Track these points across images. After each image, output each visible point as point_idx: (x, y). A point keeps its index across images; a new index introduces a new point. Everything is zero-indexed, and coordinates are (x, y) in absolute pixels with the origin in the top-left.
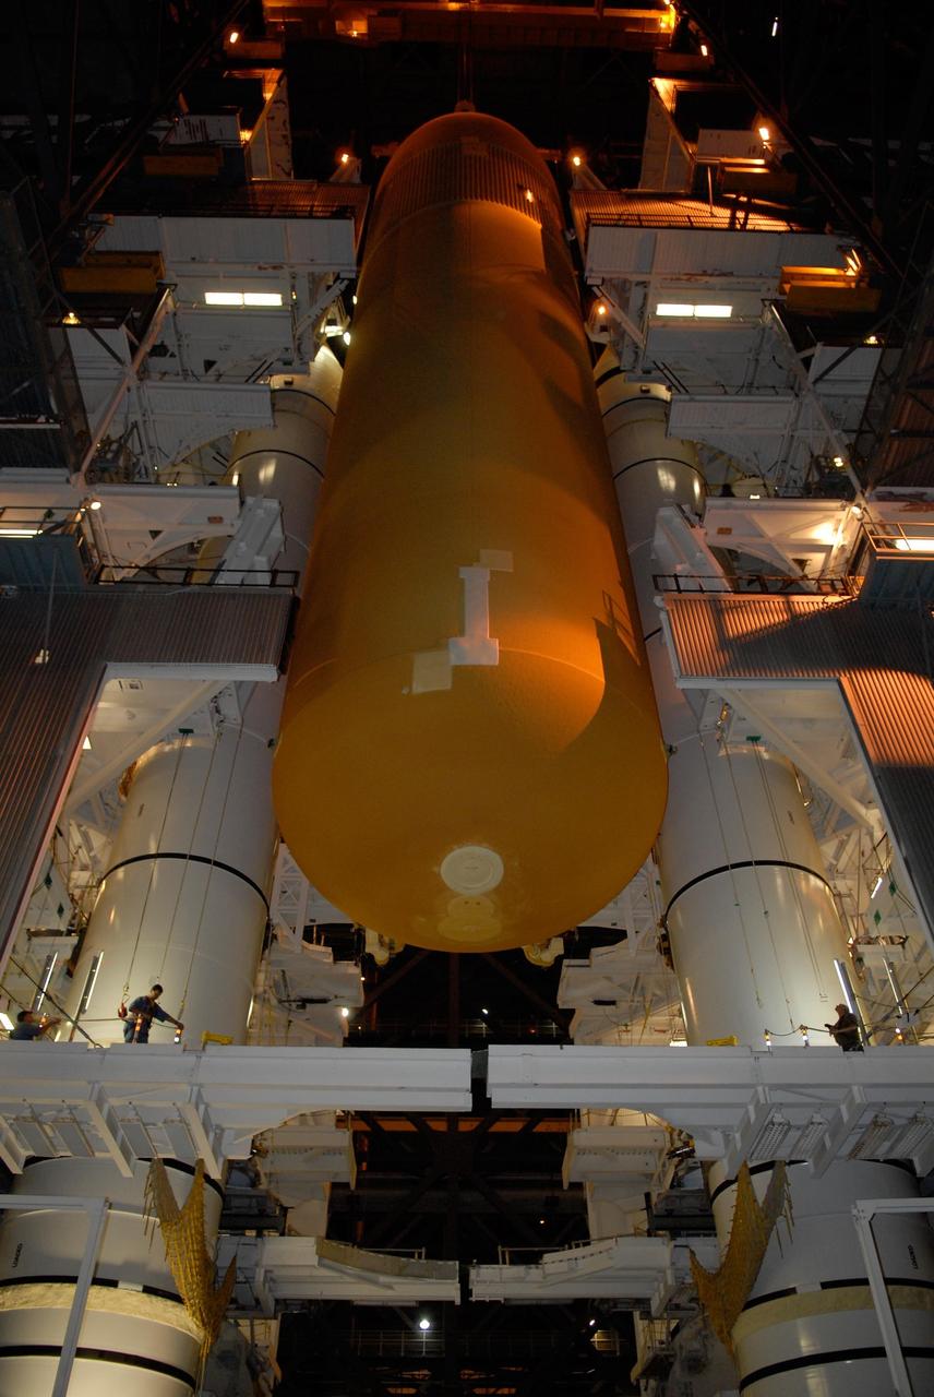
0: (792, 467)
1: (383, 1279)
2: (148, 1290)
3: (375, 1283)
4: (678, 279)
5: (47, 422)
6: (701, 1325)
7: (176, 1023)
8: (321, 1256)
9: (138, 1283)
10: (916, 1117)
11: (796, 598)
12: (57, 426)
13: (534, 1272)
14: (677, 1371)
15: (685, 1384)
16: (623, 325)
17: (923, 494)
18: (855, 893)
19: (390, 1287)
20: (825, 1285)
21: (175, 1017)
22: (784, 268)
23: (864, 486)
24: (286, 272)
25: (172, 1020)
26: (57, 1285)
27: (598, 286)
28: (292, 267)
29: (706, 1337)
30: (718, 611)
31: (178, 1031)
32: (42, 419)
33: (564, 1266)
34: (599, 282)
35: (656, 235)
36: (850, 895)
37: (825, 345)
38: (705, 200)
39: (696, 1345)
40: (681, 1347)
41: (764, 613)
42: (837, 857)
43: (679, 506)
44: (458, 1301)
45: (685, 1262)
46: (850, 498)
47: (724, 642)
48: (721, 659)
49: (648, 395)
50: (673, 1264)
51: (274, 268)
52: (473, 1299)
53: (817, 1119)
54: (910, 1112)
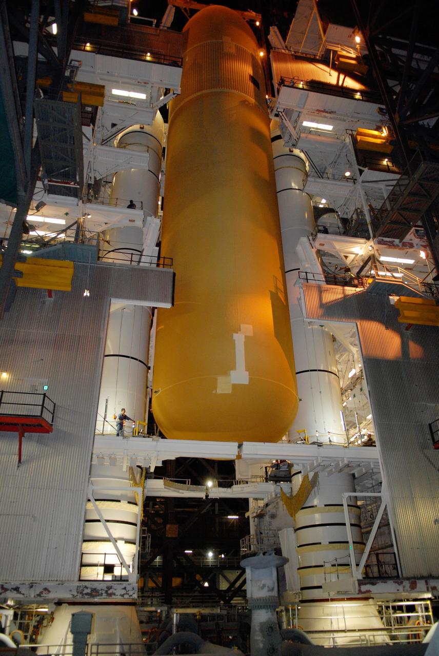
0: (347, 208)
1: (181, 491)
2: (129, 502)
3: (178, 492)
4: (314, 113)
5: (74, 184)
6: (275, 504)
7: (133, 420)
8: (165, 485)
9: (126, 500)
10: (359, 465)
11: (346, 288)
12: (78, 187)
13: (229, 490)
14: (267, 518)
15: (270, 522)
16: (288, 128)
17: (394, 241)
18: (344, 371)
19: (183, 493)
20: (325, 505)
21: (133, 419)
22: (359, 129)
23: (374, 237)
24: (150, 85)
25: (131, 420)
26: (103, 502)
27: (281, 112)
28: (153, 84)
29: (277, 508)
30: (320, 291)
31: (134, 423)
32: (73, 183)
33: (240, 489)
34: (282, 111)
35: (308, 93)
36: (341, 371)
37: (369, 169)
38: (328, 65)
39: (274, 511)
40: (269, 511)
41: (335, 293)
42: (339, 358)
43: (308, 237)
44: (204, 498)
45: (279, 490)
46: (368, 238)
47: (322, 305)
48: (320, 312)
49: (292, 153)
50: (275, 491)
51: (145, 83)
52: (209, 497)
53: (332, 464)
54: (358, 463)
